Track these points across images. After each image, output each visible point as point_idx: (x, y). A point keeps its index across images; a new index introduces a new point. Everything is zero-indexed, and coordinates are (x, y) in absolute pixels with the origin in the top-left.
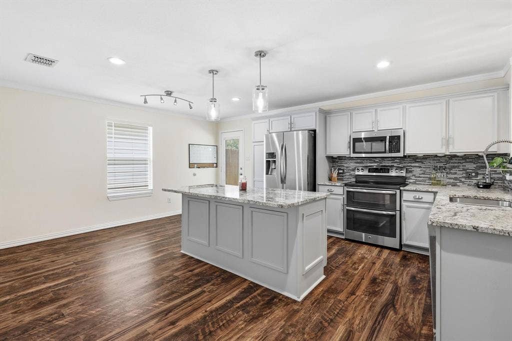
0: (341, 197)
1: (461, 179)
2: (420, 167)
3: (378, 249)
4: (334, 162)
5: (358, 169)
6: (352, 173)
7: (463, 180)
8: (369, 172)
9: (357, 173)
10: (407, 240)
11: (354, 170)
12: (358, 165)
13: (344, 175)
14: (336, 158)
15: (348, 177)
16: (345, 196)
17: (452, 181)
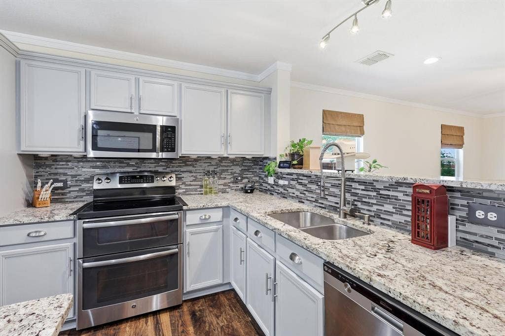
0: (69, 245)
1: (229, 184)
2: (191, 172)
3: (150, 320)
4: (38, 166)
5: (99, 179)
6: (85, 186)
7: (231, 185)
8: (121, 182)
9: (96, 186)
10: (191, 284)
11: (90, 180)
12: (98, 171)
13: (67, 190)
14: (46, 158)
15: (76, 194)
16: (79, 240)
17: (222, 187)
